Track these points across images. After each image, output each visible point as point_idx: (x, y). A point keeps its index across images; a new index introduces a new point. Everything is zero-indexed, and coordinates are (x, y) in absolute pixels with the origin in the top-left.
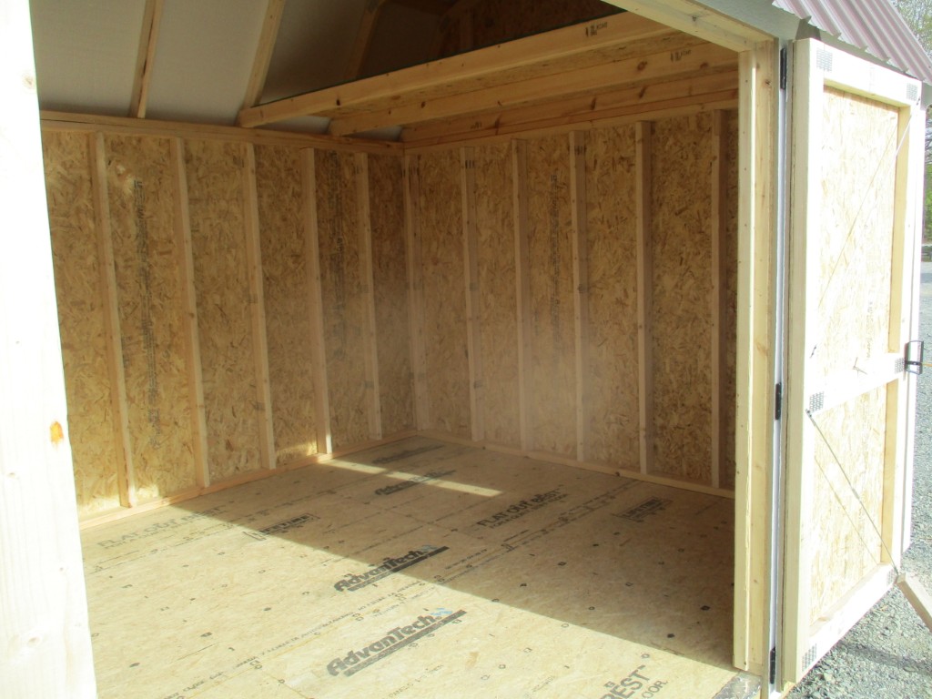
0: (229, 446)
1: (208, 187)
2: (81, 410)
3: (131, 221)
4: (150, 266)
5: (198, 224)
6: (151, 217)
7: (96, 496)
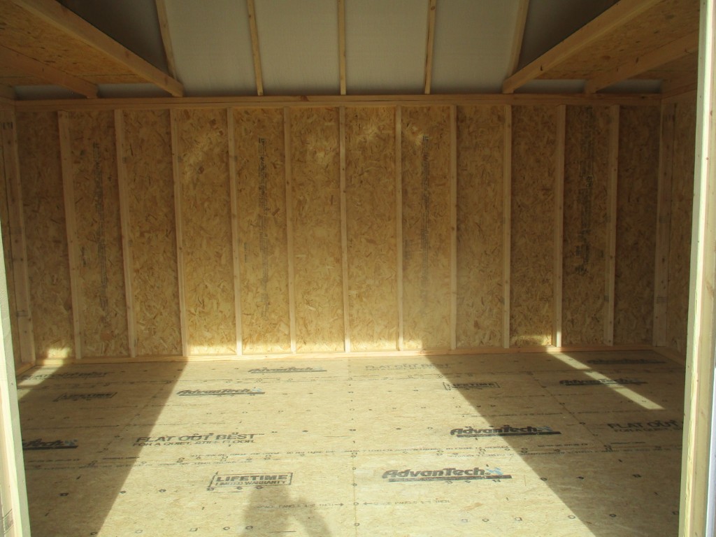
0: (477, 325)
1: (476, 138)
2: (377, 282)
3: (419, 162)
4: (429, 193)
5: (467, 165)
6: (433, 160)
7: (382, 338)
